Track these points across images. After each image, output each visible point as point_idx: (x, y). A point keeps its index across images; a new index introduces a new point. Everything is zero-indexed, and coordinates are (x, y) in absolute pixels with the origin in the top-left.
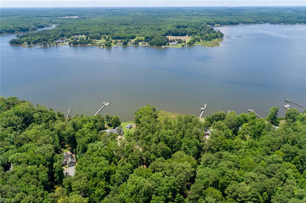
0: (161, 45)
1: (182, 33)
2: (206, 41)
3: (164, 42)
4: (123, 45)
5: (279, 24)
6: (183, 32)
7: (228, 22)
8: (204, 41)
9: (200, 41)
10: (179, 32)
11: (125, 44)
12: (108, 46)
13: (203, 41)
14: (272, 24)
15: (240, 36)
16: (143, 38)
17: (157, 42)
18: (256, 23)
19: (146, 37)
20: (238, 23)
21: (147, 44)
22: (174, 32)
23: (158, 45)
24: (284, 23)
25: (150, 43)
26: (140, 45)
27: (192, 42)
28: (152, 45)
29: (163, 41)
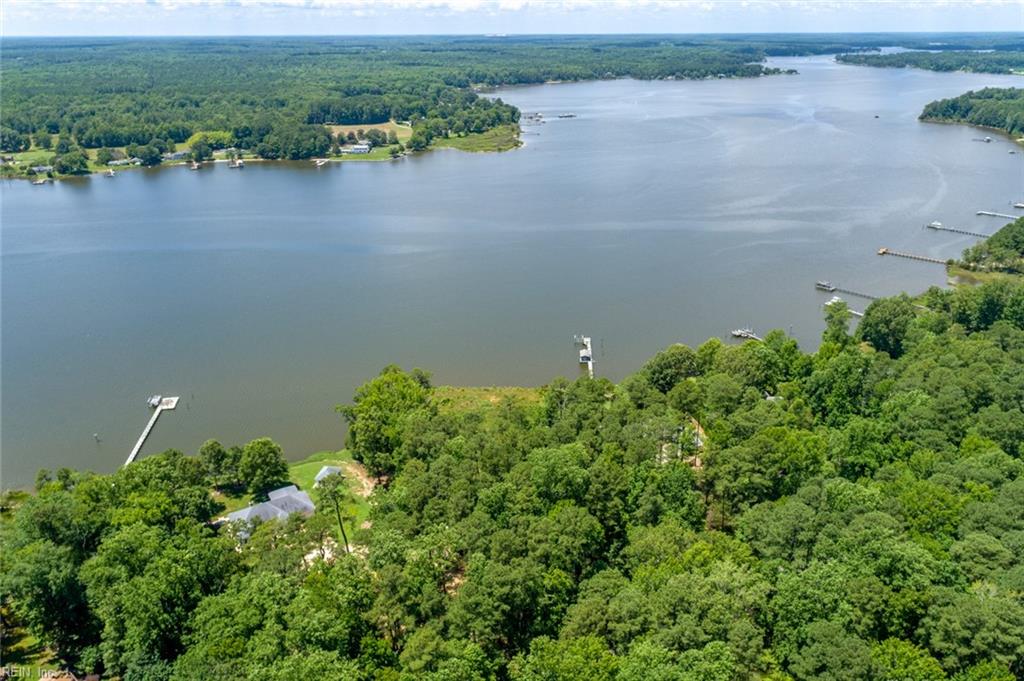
0: (308, 156)
1: (372, 111)
2: (467, 135)
3: (318, 143)
4: (142, 164)
5: (661, 79)
6: (377, 107)
7: (510, 74)
8: (462, 134)
9: (447, 136)
10: (361, 108)
11: (152, 162)
12: (75, 173)
13: (459, 136)
14: (641, 78)
15: (571, 116)
16: (227, 135)
17: (292, 146)
18: (597, 78)
19: (236, 131)
20: (543, 77)
21: (249, 157)
22: (343, 109)
23: (296, 157)
24: (673, 74)
25: (262, 153)
26: (217, 161)
27: (423, 139)
28: (273, 158)
29: (315, 138)
